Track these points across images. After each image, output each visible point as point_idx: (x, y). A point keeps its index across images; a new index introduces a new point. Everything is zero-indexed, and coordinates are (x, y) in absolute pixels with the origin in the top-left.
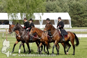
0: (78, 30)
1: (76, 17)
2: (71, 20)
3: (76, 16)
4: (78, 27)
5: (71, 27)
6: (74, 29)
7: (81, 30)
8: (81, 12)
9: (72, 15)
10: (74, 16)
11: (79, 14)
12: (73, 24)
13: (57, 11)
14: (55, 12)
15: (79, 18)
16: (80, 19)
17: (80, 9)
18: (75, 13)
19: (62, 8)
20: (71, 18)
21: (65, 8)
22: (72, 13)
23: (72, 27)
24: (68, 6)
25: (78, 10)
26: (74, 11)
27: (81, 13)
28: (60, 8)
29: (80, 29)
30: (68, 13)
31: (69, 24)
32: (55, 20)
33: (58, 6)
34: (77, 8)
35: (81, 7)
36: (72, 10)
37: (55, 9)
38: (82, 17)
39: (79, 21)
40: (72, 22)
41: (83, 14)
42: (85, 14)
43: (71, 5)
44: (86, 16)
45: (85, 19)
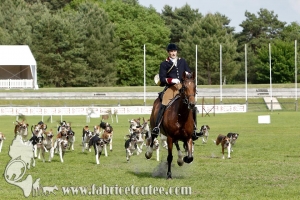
0: (57, 94)
1: (52, 59)
2: (38, 66)
3: (52, 55)
4: (58, 85)
5: (37, 87)
6: (47, 91)
7: (64, 94)
8: (64, 45)
9: (39, 54)
10: (47, 55)
11: (60, 50)
12: (43, 77)
15: (59, 62)
16: (62, 65)
17: (61, 37)
18: (49, 48)
19: (11, 31)
20: (37, 60)
21: (20, 33)
22: (41, 46)
23: (41, 86)
24: (30, 27)
25: (57, 39)
26: (45, 42)
27: (66, 49)
28: (4, 32)
29: (61, 91)
30: (27, 46)
31: (31, 78)
34: (54, 33)
35: (66, 32)
36: (39, 39)
38: (66, 58)
39: (61, 69)
40: (40, 72)
41: (71, 51)
42: (76, 51)
43: (37, 24)
44: (81, 56)
45: (77, 65)
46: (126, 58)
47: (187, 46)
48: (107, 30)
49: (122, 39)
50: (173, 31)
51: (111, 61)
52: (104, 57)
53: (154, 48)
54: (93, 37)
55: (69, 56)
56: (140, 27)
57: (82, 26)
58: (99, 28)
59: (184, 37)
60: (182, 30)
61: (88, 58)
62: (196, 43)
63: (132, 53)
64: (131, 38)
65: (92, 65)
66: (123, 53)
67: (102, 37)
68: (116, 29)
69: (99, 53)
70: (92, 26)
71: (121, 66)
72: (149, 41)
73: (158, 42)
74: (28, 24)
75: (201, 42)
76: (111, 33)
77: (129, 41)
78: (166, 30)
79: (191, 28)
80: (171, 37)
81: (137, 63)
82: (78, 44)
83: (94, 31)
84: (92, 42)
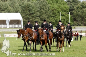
1: (28, 17)
2: (23, 20)
3: (28, 16)
5: (23, 27)
8: (32, 12)
9: (23, 16)
10: (26, 16)
11: (30, 14)
12: (25, 24)
13: (8, 11)
14: (7, 12)
15: (30, 18)
16: (31, 20)
17: (31, 10)
18: (27, 14)
19: (14, 8)
20: (23, 18)
21: (17, 9)
22: (24, 13)
24: (20, 6)
25: (30, 10)
26: (26, 11)
27: (33, 14)
28: (12, 8)
30: (19, 13)
31: (21, 24)
32: (7, 20)
33: (10, 7)
34: (29, 8)
35: (33, 8)
36: (24, 10)
37: (6, 9)
38: (33, 17)
40: (23, 22)
41: (35, 15)
42: (36, 14)
43: (23, 5)
44: (38, 16)
45: (37, 20)
46: (54, 17)
47: (75, 12)
48: (47, 7)
49: (52, 10)
50: (70, 7)
51: (48, 18)
52: (46, 17)
53: (63, 13)
54: (42, 10)
55: (34, 16)
56: (59, 6)
57: (38, 6)
58: (44, 6)
59: (74, 9)
60: (73, 7)
61: (41, 17)
62: (79, 11)
63: (56, 15)
64: (55, 10)
65: (41, 20)
66: (53, 15)
67: (45, 9)
68: (50, 7)
69: (44, 15)
70: (42, 6)
71: (52, 20)
72: (62, 11)
73: (65, 11)
74: (19, 5)
75: (80, 11)
76: (48, 8)
77: (55, 11)
78: (68, 7)
79: (77, 6)
80: (69, 9)
81: (58, 19)
82: (37, 12)
83: (42, 7)
84: (41, 12)
